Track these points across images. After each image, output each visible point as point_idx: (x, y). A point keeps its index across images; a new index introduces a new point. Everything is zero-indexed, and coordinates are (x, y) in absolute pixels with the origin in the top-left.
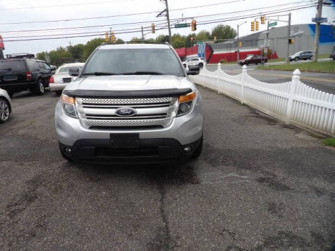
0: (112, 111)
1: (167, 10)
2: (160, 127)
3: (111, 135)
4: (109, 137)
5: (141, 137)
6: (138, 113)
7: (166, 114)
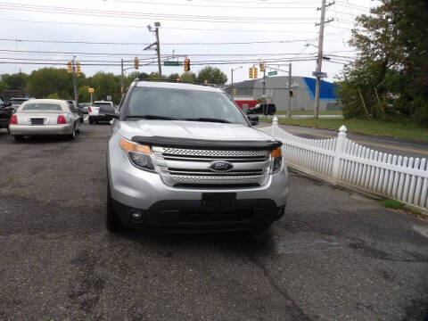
0: (205, 165)
1: (157, 44)
2: (257, 185)
3: (204, 194)
4: (200, 198)
5: (238, 197)
6: (234, 168)
7: (261, 170)
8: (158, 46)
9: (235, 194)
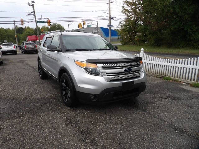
2: (139, 77)
5: (135, 83)
8: (34, 13)
9: (133, 82)
